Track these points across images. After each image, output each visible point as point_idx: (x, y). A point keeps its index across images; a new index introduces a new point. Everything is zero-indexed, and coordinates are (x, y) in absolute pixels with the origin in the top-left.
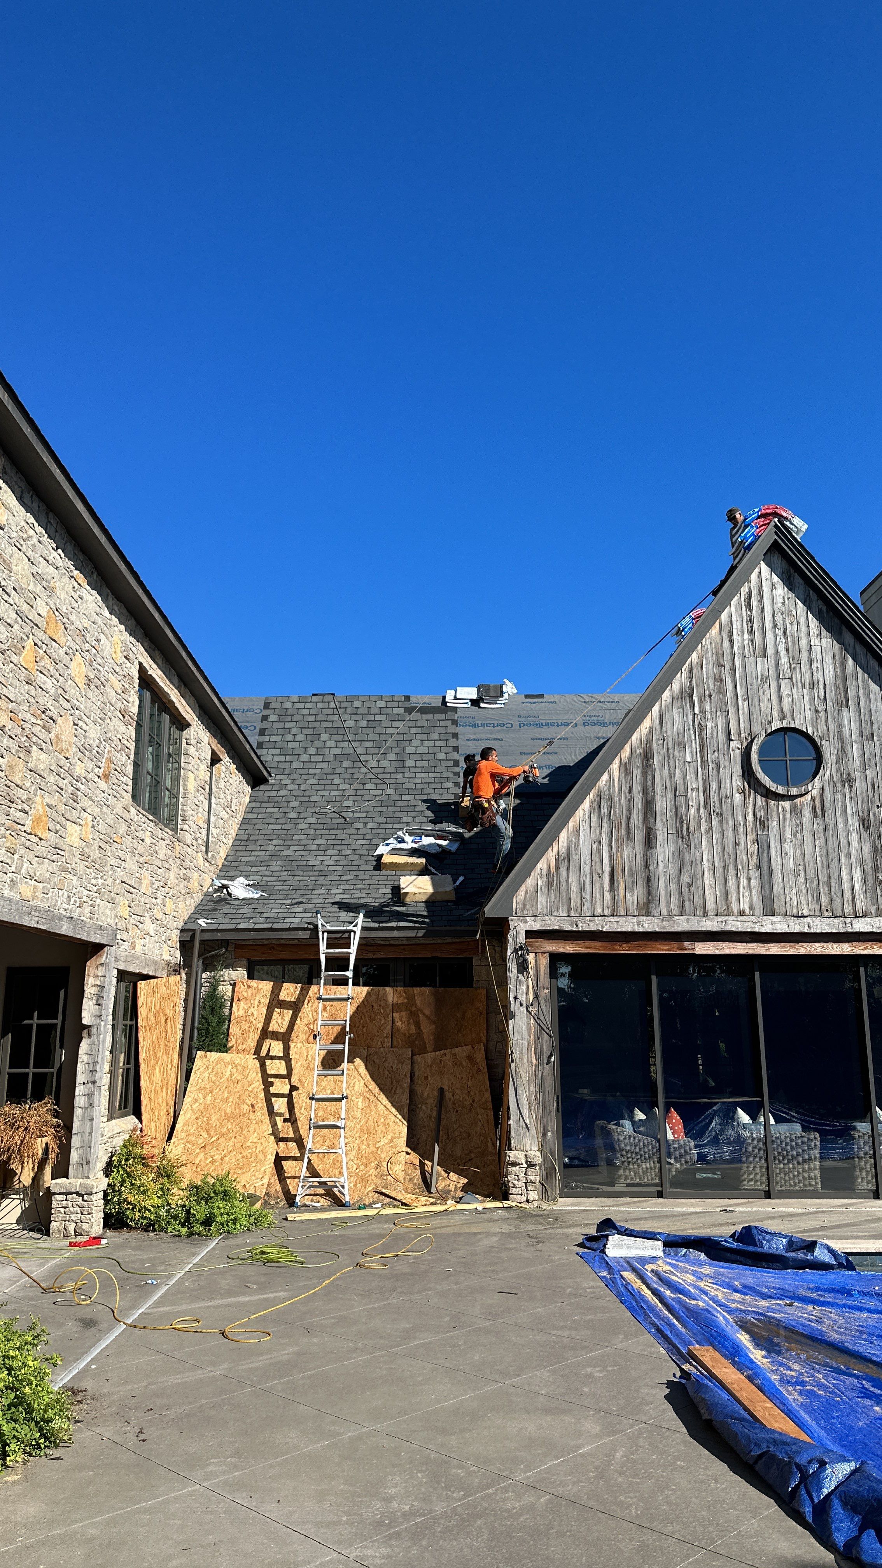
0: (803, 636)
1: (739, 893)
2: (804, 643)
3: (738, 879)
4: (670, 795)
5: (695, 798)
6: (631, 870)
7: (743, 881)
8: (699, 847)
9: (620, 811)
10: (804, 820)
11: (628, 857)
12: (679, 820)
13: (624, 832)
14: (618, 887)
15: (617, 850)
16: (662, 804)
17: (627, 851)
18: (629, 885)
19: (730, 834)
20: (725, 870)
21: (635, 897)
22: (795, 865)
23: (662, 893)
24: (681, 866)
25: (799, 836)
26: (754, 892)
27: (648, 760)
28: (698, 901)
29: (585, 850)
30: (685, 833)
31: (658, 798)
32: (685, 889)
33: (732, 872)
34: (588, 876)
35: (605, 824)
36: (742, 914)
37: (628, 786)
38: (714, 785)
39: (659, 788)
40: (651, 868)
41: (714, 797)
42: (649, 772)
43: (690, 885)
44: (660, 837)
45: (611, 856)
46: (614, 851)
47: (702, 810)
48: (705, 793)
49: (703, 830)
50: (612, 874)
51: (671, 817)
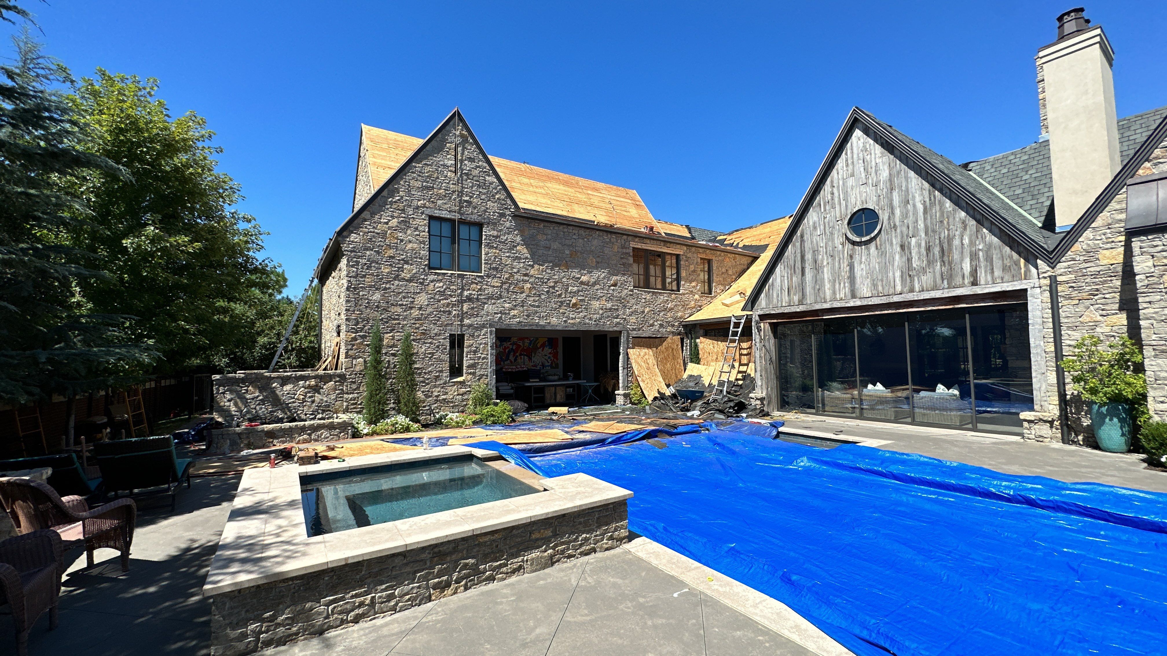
0: (873, 159)
1: (840, 290)
2: (873, 163)
3: (840, 284)
4: (811, 252)
5: (822, 250)
6: (796, 286)
7: (842, 285)
8: (823, 272)
9: (792, 263)
10: (871, 251)
12: (815, 262)
13: (793, 271)
14: (791, 294)
15: (791, 279)
17: (794, 279)
18: (795, 292)
19: (837, 264)
20: (835, 281)
21: (797, 298)
22: (866, 274)
23: (808, 294)
24: (816, 282)
25: (868, 260)
26: (847, 289)
27: (802, 238)
28: (822, 296)
30: (817, 267)
31: (806, 253)
32: (817, 292)
33: (837, 282)
34: (779, 291)
35: (786, 269)
36: (841, 299)
37: (794, 250)
38: (830, 243)
39: (807, 250)
40: (804, 284)
41: (829, 249)
42: (803, 243)
43: (819, 290)
44: (807, 270)
45: (788, 281)
46: (789, 279)
47: (825, 255)
48: (826, 248)
49: (825, 263)
50: (788, 289)
51: (811, 261)
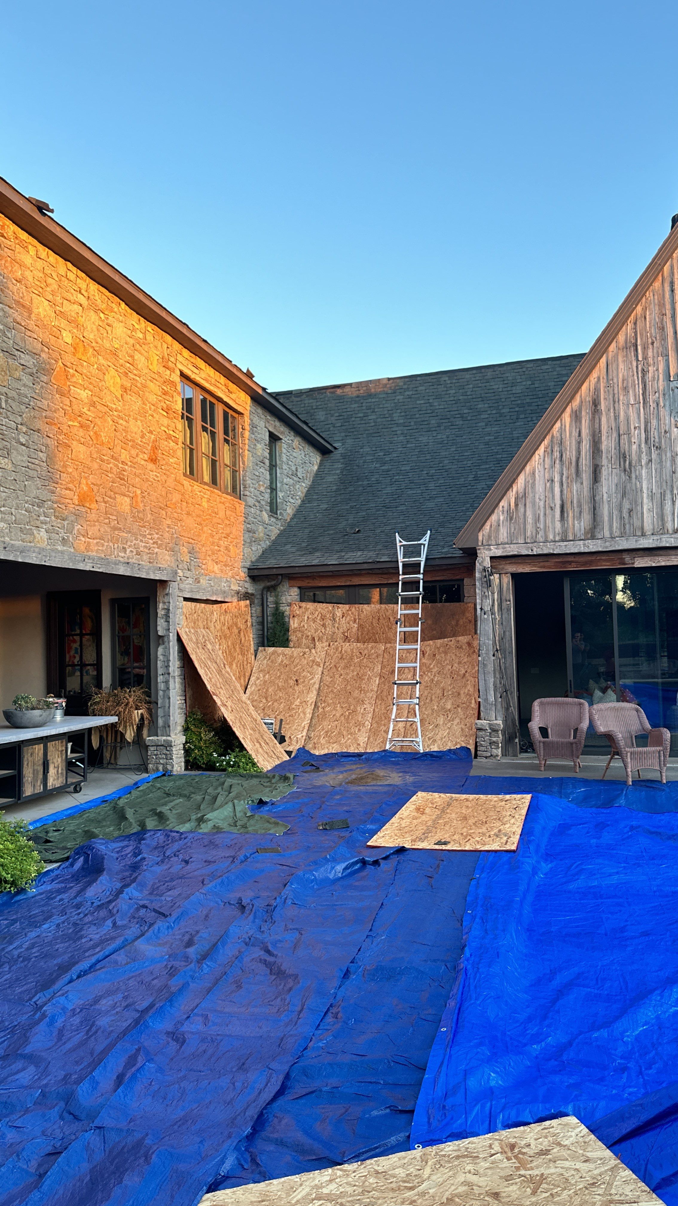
3: (673, 502)
4: (615, 435)
5: (637, 435)
6: (579, 502)
8: (639, 478)
9: (570, 453)
11: (577, 491)
12: (623, 456)
13: (573, 470)
14: (568, 516)
15: (568, 486)
16: (607, 444)
17: (576, 486)
18: (577, 514)
19: (669, 464)
20: (663, 495)
21: (582, 524)
23: (606, 519)
24: (624, 495)
27: (596, 406)
28: (637, 523)
29: (540, 488)
30: (627, 467)
31: (604, 438)
32: (625, 515)
33: (668, 496)
34: (542, 510)
35: (557, 465)
36: (676, 531)
37: (578, 430)
38: (654, 422)
39: (604, 429)
40: (597, 498)
41: (654, 433)
42: (597, 417)
43: (630, 511)
44: (604, 472)
45: (561, 491)
46: (565, 487)
47: (643, 445)
48: (646, 431)
49: (644, 462)
50: (562, 507)
51: (615, 454)
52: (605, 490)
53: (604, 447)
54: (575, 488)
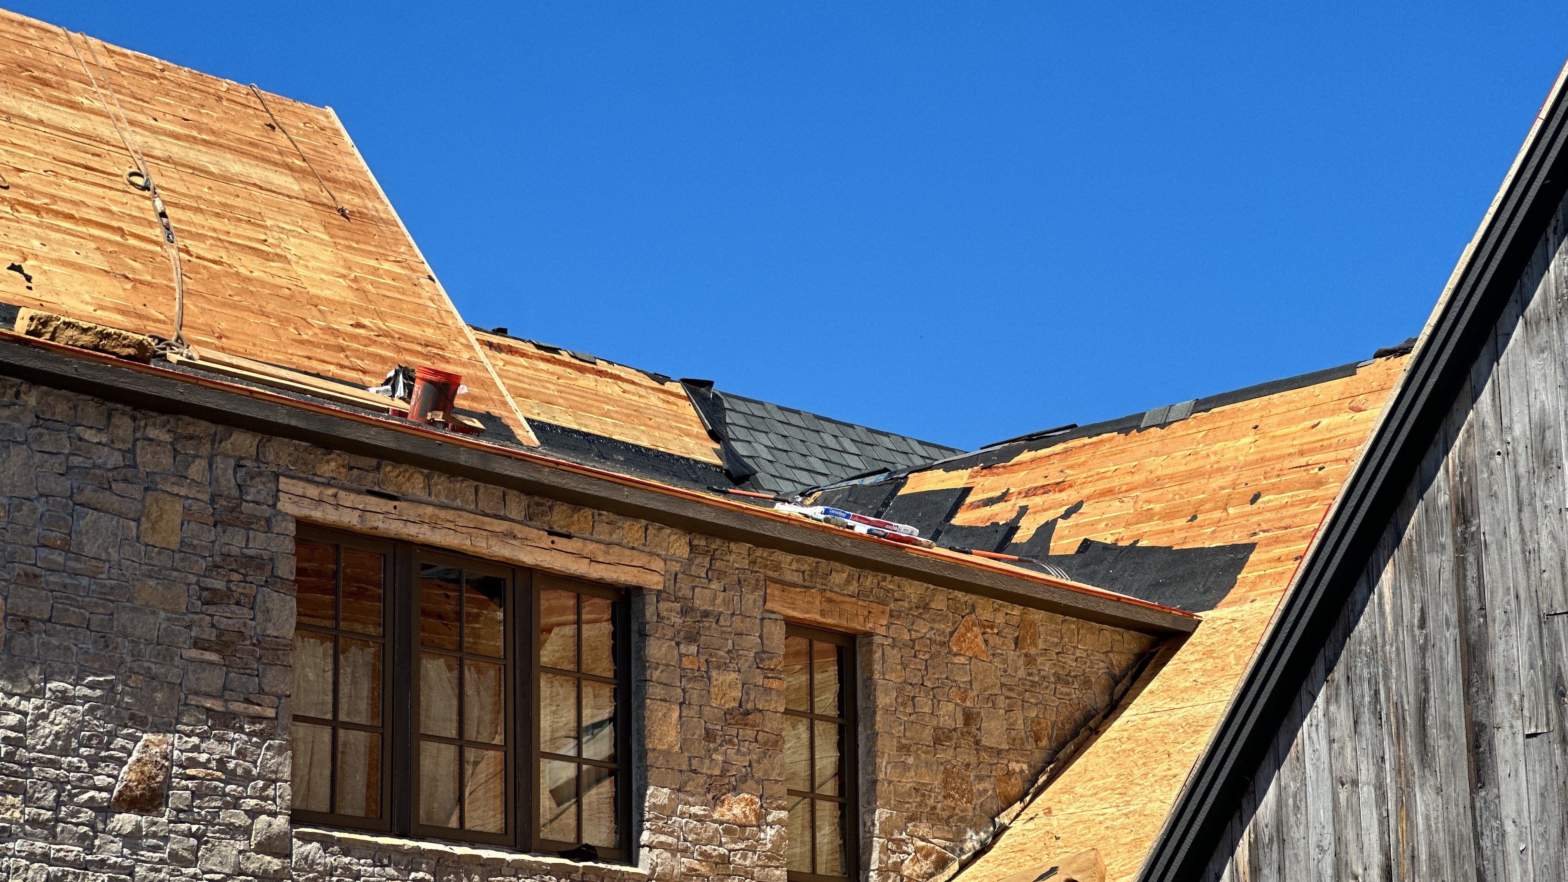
4: (1527, 617)
9: (1400, 687)
11: (1427, 818)
12: (1554, 691)
15: (1400, 803)
16: (1507, 650)
17: (1424, 803)
27: (1466, 522)
29: (1318, 808)
31: (1496, 629)
37: (1417, 606)
39: (1497, 602)
40: (1486, 843)
42: (1471, 558)
44: (1507, 748)
45: (1383, 821)
46: (1391, 806)
50: (1387, 875)
51: (1532, 683)
52: (1508, 809)
53: (1496, 660)
54: (1420, 808)
